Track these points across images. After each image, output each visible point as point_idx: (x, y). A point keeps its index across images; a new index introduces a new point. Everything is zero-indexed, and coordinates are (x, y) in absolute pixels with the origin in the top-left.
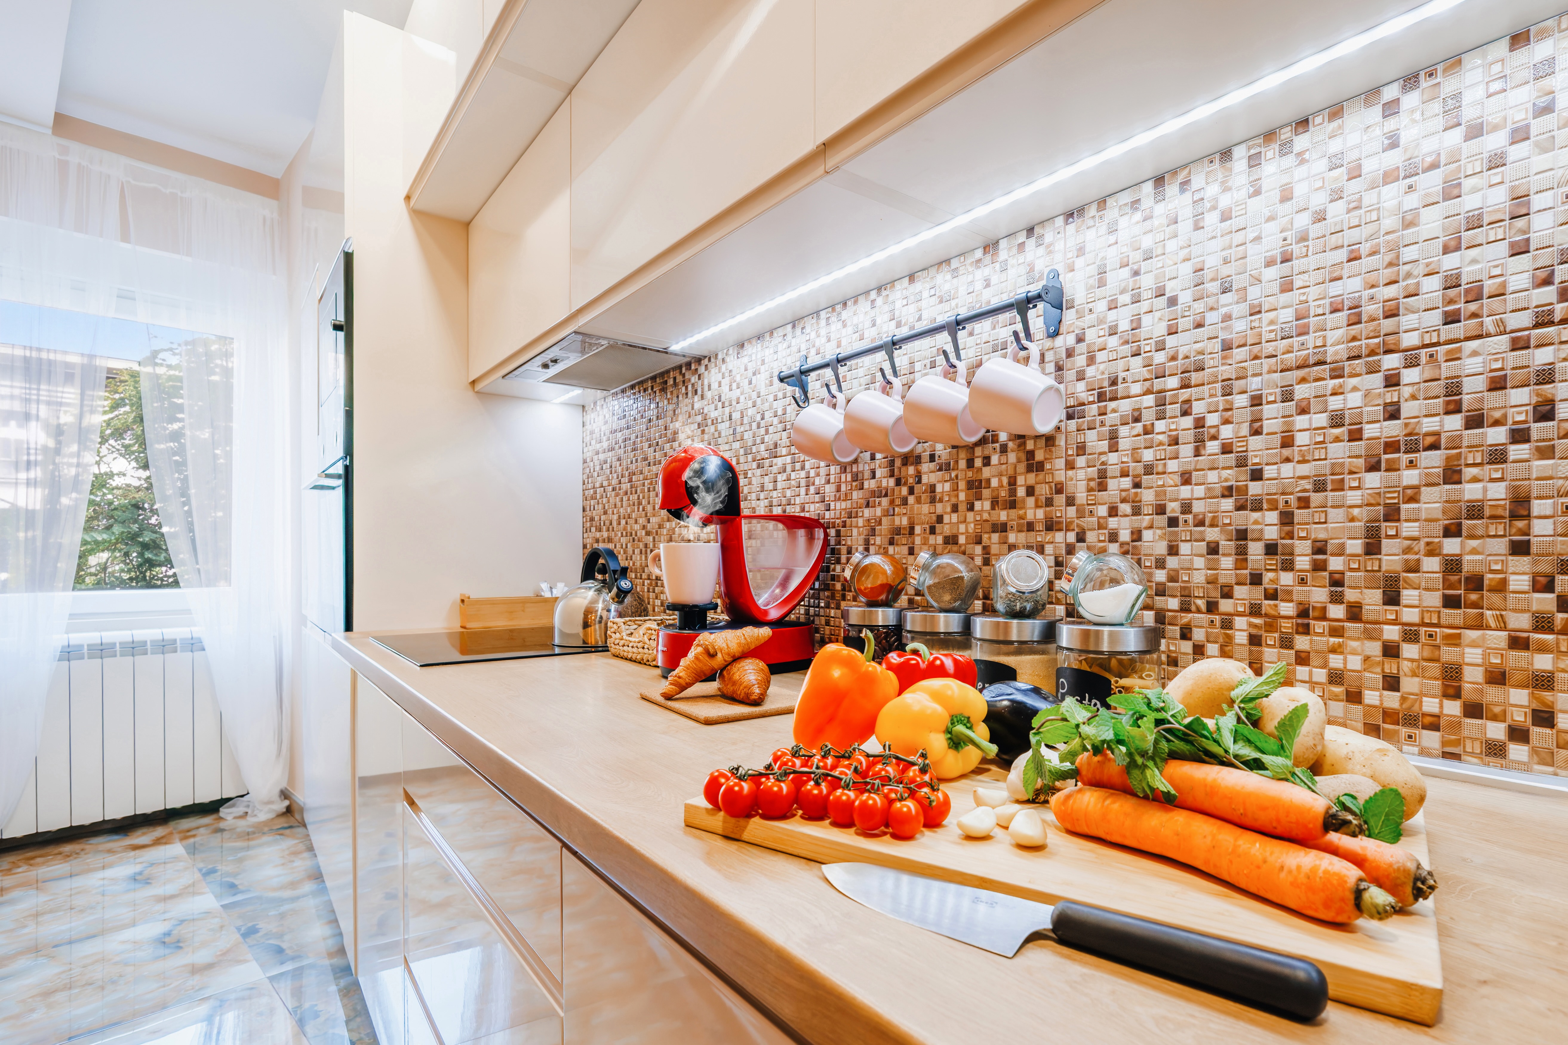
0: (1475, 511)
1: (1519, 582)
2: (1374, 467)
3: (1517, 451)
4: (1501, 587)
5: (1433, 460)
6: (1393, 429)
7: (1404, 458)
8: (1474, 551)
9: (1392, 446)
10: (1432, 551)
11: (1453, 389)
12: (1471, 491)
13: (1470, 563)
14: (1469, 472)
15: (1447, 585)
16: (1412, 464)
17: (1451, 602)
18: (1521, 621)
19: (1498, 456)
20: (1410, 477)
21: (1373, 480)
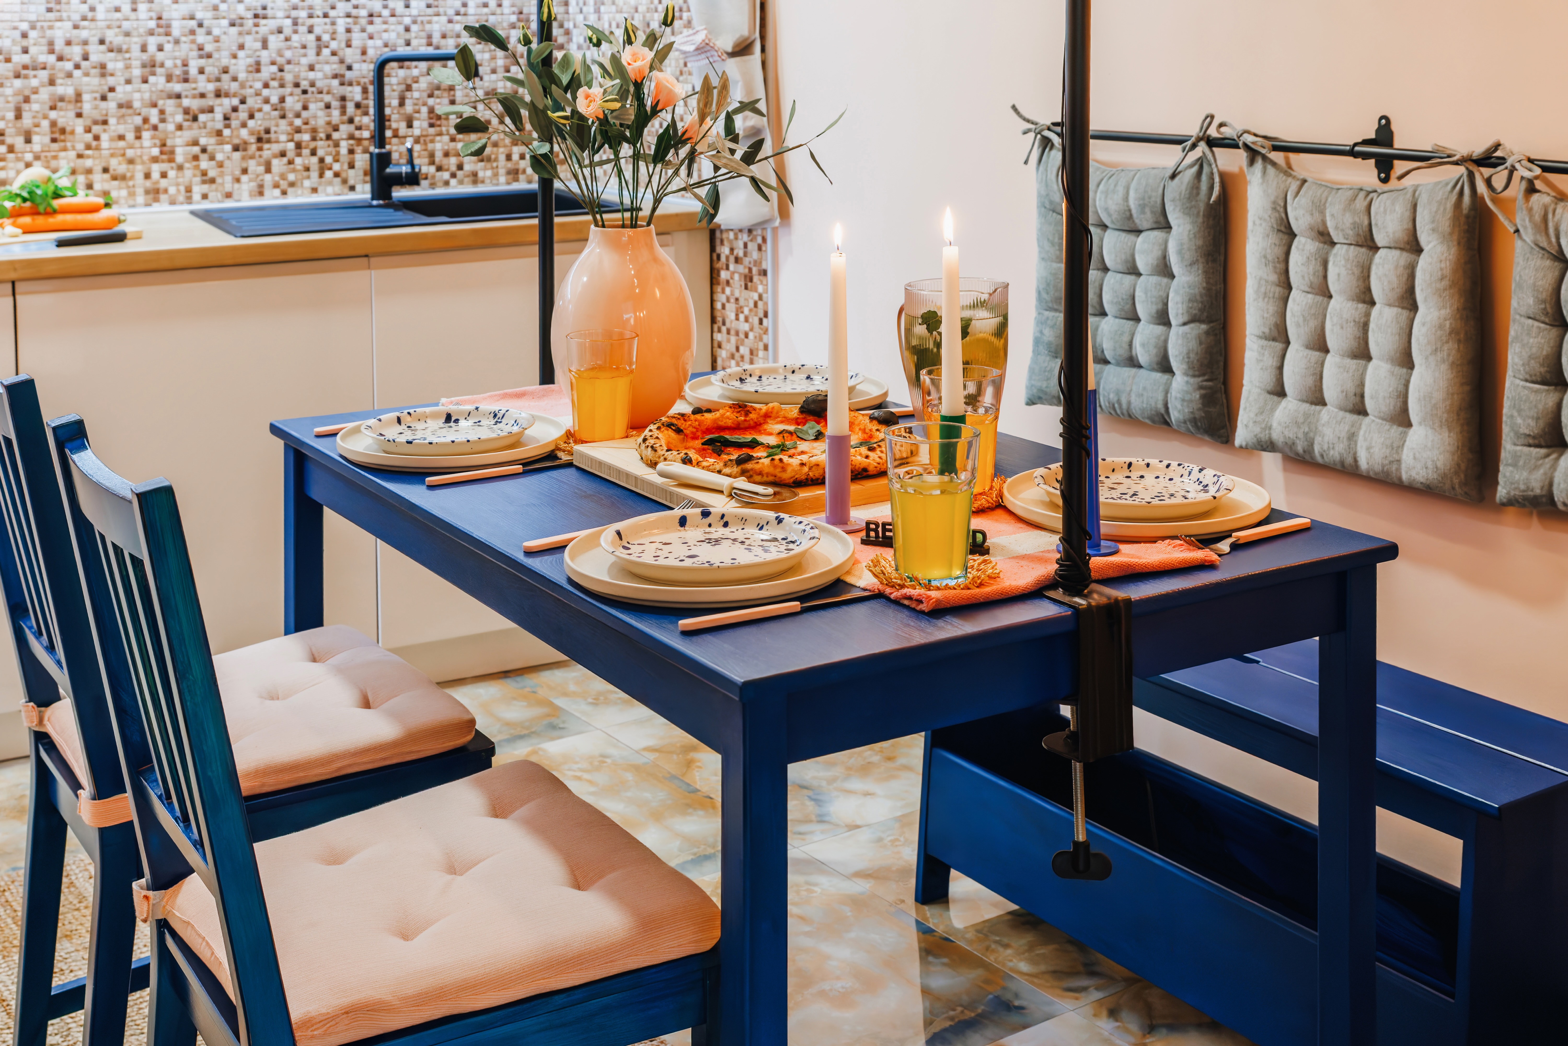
0: (62, 99)
1: (79, 130)
2: (17, 76)
3: (77, 73)
4: (72, 132)
5: (44, 75)
6: (26, 59)
7: (31, 73)
8: (63, 117)
9: (25, 67)
10: (45, 117)
11: (51, 43)
12: (60, 90)
13: (61, 122)
14: (59, 81)
15: (52, 132)
16: (35, 76)
17: (54, 140)
18: (80, 147)
19: (69, 75)
20: (34, 82)
21: (18, 83)
